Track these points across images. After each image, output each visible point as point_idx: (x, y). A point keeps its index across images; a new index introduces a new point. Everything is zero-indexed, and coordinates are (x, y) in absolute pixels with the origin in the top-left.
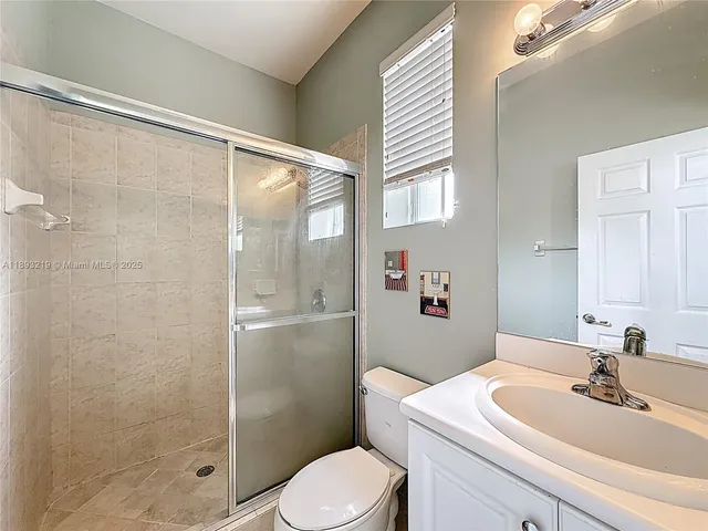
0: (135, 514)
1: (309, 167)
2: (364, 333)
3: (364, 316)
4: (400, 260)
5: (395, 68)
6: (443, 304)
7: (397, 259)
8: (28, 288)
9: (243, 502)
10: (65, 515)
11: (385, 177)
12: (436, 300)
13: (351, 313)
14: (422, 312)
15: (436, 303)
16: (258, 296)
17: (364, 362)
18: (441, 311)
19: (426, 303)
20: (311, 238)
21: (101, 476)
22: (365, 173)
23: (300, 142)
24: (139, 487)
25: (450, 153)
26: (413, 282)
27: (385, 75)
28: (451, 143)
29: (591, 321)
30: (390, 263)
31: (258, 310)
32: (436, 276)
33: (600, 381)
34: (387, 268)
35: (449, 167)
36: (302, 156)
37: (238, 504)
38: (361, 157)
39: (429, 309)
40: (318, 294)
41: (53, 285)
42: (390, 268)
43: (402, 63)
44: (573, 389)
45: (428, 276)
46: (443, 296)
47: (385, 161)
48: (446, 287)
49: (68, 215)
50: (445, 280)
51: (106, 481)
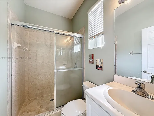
0: (38, 107)
1: (74, 37)
2: (85, 73)
3: (85, 69)
4: (92, 56)
5: (91, 12)
6: (101, 67)
7: (91, 56)
8: (19, 62)
9: (57, 108)
10: (27, 105)
11: (89, 37)
12: (100, 66)
13: (82, 68)
14: (97, 69)
15: (100, 67)
16: (64, 64)
17: (85, 79)
18: (101, 69)
19: (97, 67)
20: (74, 52)
21: (34, 98)
22: (85, 37)
23: (72, 31)
24: (40, 102)
25: (103, 31)
26: (95, 62)
27: (89, 14)
28: (103, 28)
29: (145, 72)
30: (90, 57)
31: (64, 67)
32: (100, 60)
33: (138, 90)
34: (89, 58)
35: (103, 34)
36: (73, 34)
37: (56, 108)
38: (84, 33)
39: (98, 68)
40: (76, 64)
41: (25, 62)
42: (90, 58)
43: (92, 10)
44: (132, 91)
45: (98, 60)
46: (101, 65)
47: (89, 34)
48: (102, 63)
49: (28, 48)
50: (102, 61)
51: (34, 100)
